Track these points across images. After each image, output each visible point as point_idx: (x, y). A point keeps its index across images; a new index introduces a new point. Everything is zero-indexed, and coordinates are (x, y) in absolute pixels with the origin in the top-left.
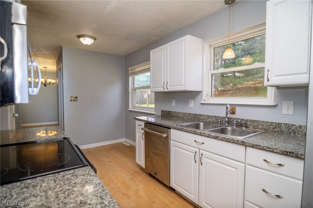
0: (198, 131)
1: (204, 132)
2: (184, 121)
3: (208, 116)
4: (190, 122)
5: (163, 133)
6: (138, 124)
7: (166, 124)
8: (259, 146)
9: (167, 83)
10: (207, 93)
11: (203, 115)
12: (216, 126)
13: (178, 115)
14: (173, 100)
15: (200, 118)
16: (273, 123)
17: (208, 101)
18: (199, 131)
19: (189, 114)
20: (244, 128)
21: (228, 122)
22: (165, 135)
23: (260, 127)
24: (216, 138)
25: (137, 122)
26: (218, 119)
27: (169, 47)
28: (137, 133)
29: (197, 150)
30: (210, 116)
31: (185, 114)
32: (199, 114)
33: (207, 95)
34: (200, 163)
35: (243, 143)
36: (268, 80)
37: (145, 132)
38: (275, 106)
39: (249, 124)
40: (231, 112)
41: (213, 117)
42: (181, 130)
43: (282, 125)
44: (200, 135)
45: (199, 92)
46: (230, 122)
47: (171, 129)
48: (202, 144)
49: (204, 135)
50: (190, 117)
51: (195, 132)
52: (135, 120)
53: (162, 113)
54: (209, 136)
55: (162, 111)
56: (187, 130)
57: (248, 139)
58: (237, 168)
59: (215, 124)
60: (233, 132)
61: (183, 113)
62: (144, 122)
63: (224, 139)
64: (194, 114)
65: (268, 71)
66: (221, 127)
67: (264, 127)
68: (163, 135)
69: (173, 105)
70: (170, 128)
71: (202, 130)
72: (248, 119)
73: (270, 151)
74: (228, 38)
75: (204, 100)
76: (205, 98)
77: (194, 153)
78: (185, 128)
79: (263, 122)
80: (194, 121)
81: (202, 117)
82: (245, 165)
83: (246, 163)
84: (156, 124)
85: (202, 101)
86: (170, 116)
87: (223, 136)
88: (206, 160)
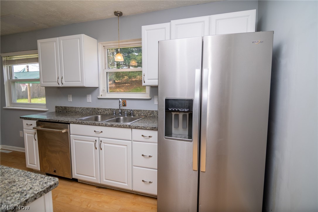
0: (96, 122)
1: (102, 123)
2: (83, 115)
3: (105, 109)
4: (88, 116)
5: (62, 129)
6: (27, 124)
7: (65, 119)
8: (139, 127)
9: (62, 78)
10: (103, 89)
11: (101, 109)
12: (112, 117)
13: (75, 110)
14: (69, 95)
15: (98, 111)
16: (150, 111)
17: (105, 96)
18: (98, 123)
19: (87, 109)
20: (132, 117)
21: (121, 113)
22: (64, 131)
23: (142, 114)
24: (112, 126)
25: (25, 122)
26: (113, 111)
27: (62, 41)
28: (26, 134)
29: (97, 139)
30: (106, 109)
31: (83, 109)
32: (97, 108)
33: (104, 90)
34: (100, 148)
35: (130, 127)
36: (144, 82)
37: (38, 131)
38: (150, 99)
39: (136, 113)
40: (123, 105)
41: (110, 110)
42: (81, 124)
43: (155, 112)
44: (99, 125)
45: (96, 88)
46: (122, 112)
47: (71, 124)
48: (100, 132)
49: (102, 125)
50: (88, 111)
51: (94, 124)
52: (21, 119)
53: (56, 110)
54: (106, 126)
55: (56, 107)
56: (87, 123)
57: (133, 123)
58: (126, 146)
59: (111, 115)
60: (125, 120)
61: (81, 108)
62: (36, 121)
63: (117, 126)
64: (92, 108)
65: (144, 75)
66: (116, 117)
67: (144, 114)
68: (62, 131)
69: (69, 101)
70: (69, 124)
71: (100, 122)
72: (134, 109)
73: (144, 129)
74: (118, 44)
75: (101, 95)
76: (102, 94)
77: (94, 142)
78: (85, 122)
79: (144, 111)
80: (93, 115)
81: (100, 111)
82: (132, 142)
83: (132, 140)
84: (52, 121)
85: (99, 96)
86: (67, 112)
87: (117, 124)
88: (105, 145)
